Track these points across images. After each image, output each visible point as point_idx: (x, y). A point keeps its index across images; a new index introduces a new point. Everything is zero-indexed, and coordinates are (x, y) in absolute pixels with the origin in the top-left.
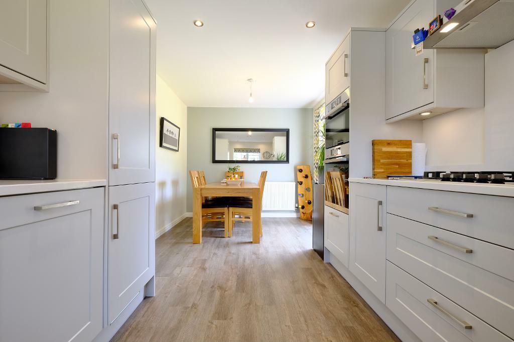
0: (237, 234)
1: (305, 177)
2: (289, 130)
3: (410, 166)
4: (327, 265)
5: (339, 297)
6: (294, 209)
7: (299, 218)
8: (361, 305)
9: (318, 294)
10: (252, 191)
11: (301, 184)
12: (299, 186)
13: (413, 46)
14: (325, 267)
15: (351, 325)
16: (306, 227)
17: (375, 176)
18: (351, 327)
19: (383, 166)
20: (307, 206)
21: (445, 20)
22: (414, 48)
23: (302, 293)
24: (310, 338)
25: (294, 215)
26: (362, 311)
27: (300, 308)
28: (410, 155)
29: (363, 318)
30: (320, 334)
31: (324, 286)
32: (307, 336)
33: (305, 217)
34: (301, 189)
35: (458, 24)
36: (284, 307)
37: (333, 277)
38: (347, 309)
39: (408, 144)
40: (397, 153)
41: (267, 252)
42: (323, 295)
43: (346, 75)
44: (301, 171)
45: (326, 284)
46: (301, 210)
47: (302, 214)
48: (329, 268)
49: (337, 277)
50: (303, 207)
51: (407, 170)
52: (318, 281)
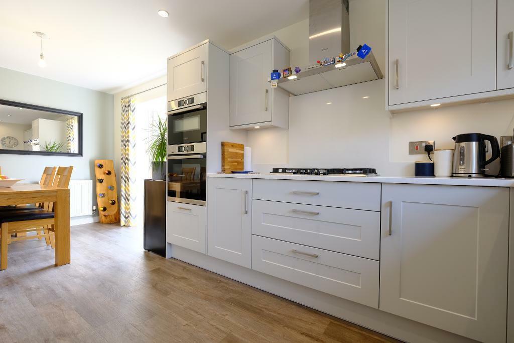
0: (14, 262)
1: (107, 174)
2: (82, 114)
3: (242, 163)
4: (171, 260)
5: (204, 281)
6: (91, 213)
7: (99, 223)
8: (223, 280)
9: (186, 286)
10: (55, 194)
11: (101, 182)
12: (98, 184)
13: (270, 79)
14: (171, 262)
15: (229, 296)
16: (115, 230)
17: (224, 171)
18: (230, 298)
19: (229, 164)
20: (110, 207)
21: (293, 72)
22: (270, 82)
23: (172, 292)
24: (211, 322)
25: (91, 220)
26: (227, 283)
27: (182, 305)
28: (243, 155)
29: (231, 288)
30: (216, 315)
31: (183, 278)
32: (208, 322)
33: (108, 220)
34: (100, 188)
35: (296, 77)
36: (167, 312)
37: (184, 268)
38: (216, 287)
39: (241, 147)
40: (237, 153)
41: (92, 270)
42: (190, 285)
43: (203, 80)
44: (101, 166)
45: (185, 276)
46: (102, 213)
47: (103, 217)
48: (175, 261)
49: (188, 266)
50: (105, 209)
51: (240, 167)
52: (176, 276)
